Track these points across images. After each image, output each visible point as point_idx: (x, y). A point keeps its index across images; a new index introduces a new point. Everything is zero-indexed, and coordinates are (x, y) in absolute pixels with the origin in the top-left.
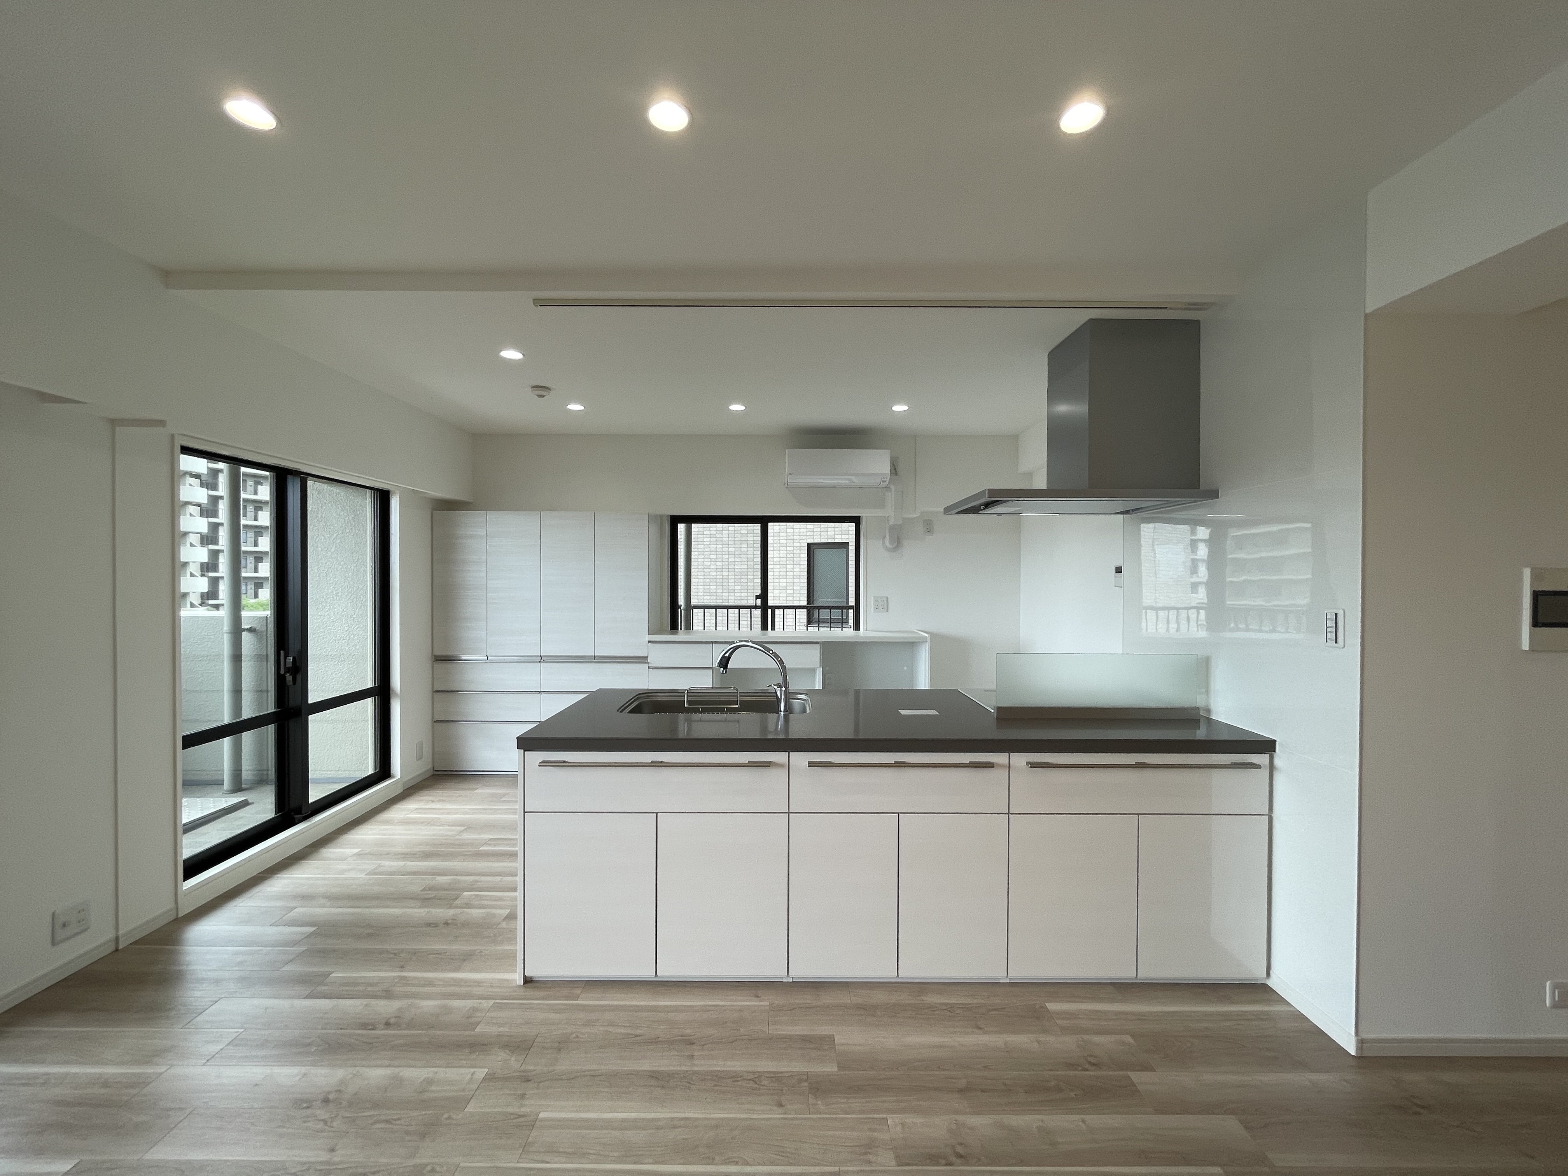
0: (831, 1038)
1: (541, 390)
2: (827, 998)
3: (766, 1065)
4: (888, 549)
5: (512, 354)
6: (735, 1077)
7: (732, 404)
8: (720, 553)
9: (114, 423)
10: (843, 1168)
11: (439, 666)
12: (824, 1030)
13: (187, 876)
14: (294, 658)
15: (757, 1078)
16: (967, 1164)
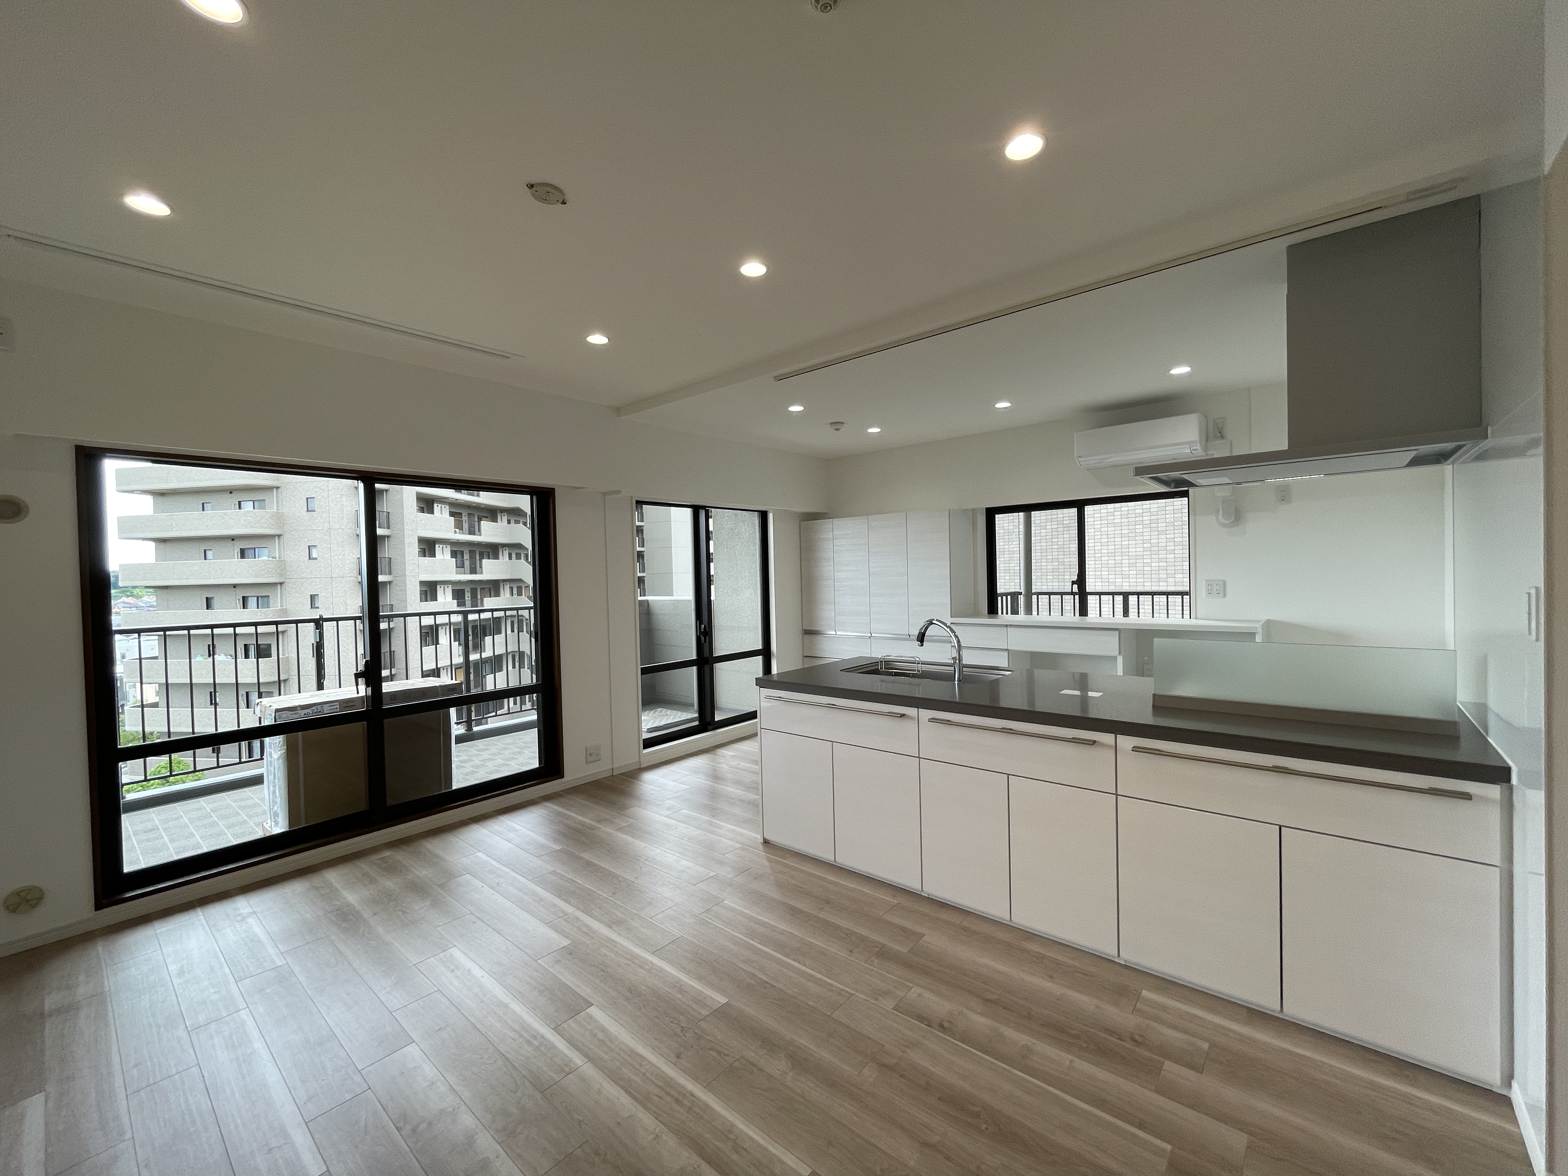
0: (921, 936)
1: (837, 425)
2: (944, 915)
3: (863, 931)
4: (1224, 525)
5: (796, 408)
6: (838, 928)
7: (997, 401)
8: (1112, 536)
9: (604, 494)
10: (856, 993)
11: (807, 637)
12: (918, 929)
13: (645, 747)
14: (705, 626)
15: (849, 934)
16: (943, 1032)
